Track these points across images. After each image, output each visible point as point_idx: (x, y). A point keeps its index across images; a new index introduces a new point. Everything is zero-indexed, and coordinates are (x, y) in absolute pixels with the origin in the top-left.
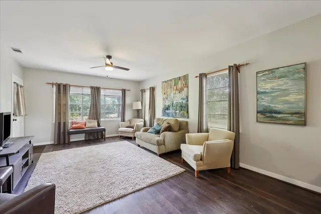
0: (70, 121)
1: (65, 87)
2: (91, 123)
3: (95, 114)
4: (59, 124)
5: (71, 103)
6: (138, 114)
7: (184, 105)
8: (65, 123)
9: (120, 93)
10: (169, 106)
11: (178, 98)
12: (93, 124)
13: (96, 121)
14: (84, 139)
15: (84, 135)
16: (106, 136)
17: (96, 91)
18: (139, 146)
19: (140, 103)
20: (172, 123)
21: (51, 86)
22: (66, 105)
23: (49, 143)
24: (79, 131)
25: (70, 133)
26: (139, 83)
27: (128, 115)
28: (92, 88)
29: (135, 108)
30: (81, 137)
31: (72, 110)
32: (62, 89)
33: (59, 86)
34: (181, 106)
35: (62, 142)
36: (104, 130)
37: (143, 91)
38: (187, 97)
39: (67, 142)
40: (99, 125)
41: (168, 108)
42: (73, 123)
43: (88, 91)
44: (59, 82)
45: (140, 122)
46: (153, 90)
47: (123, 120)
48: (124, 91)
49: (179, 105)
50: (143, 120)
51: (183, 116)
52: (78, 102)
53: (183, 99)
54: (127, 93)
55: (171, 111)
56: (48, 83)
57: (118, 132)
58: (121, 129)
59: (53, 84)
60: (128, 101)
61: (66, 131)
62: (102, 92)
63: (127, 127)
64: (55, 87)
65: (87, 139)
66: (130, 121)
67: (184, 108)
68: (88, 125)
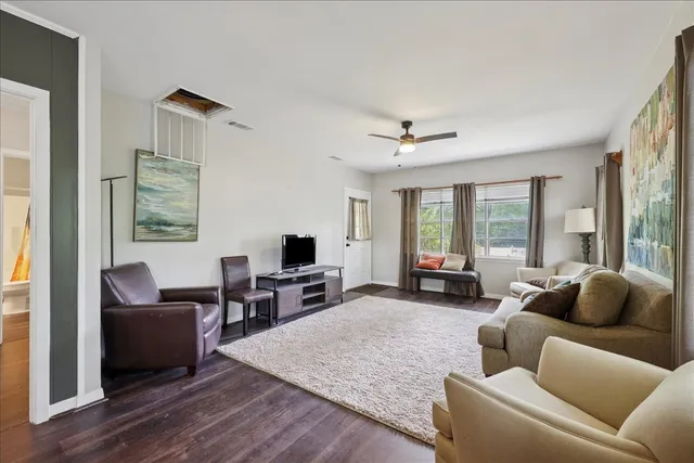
0: (420, 253)
1: (414, 193)
2: (452, 259)
4: (406, 256)
6: (588, 247)
7: (667, 216)
9: (525, 190)
10: (641, 221)
12: (456, 264)
13: (464, 257)
14: (442, 290)
15: (442, 282)
17: (463, 192)
19: (589, 212)
21: (397, 195)
25: (421, 275)
26: (602, 146)
28: (455, 187)
29: (572, 228)
30: (438, 286)
32: (409, 198)
33: (405, 193)
34: (662, 222)
36: (473, 279)
41: (639, 231)
42: (425, 257)
44: (406, 186)
47: (535, 262)
48: (537, 183)
51: (664, 265)
55: (643, 243)
59: (399, 191)
62: (479, 194)
63: (532, 283)
64: (401, 196)
65: (448, 291)
67: (668, 228)
68: (447, 264)
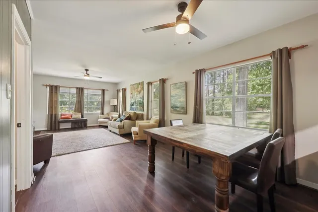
0: (60, 113)
1: (56, 87)
2: (76, 115)
3: (80, 108)
4: (52, 115)
5: (61, 100)
6: (115, 108)
7: (141, 102)
8: (56, 115)
9: (100, 92)
10: (134, 103)
11: (138, 98)
12: (78, 116)
13: (80, 113)
14: (70, 127)
15: (70, 124)
16: (88, 125)
17: (80, 91)
18: (110, 131)
19: (116, 100)
20: (132, 114)
21: (45, 87)
22: (56, 101)
23: (44, 129)
24: (66, 120)
25: (60, 122)
26: (116, 84)
27: (107, 109)
28: (77, 88)
29: (112, 104)
30: (68, 126)
31: (61, 105)
32: (54, 89)
33: (51, 87)
34: (140, 103)
35: (53, 128)
36: (87, 120)
37: (118, 91)
38: (143, 97)
39: (57, 128)
40: (82, 117)
41: (133, 105)
42: (62, 115)
43: (74, 91)
44: (51, 84)
45: (116, 115)
46: (124, 90)
47: (103, 113)
48: (103, 91)
49: (139, 102)
50: (118, 113)
51: (140, 110)
52: (67, 99)
53: (141, 98)
54: (106, 92)
55: (134, 107)
56: (43, 85)
57: (97, 122)
58: (100, 120)
59: (47, 85)
60: (107, 98)
61: (57, 121)
62: (86, 92)
63: (105, 118)
64: (48, 88)
65: (73, 127)
66: (108, 114)
67: (142, 104)
68: (74, 116)
